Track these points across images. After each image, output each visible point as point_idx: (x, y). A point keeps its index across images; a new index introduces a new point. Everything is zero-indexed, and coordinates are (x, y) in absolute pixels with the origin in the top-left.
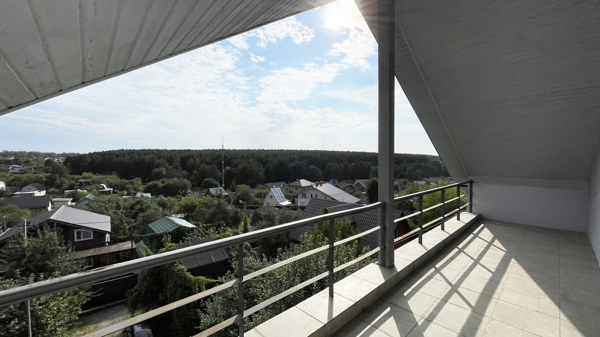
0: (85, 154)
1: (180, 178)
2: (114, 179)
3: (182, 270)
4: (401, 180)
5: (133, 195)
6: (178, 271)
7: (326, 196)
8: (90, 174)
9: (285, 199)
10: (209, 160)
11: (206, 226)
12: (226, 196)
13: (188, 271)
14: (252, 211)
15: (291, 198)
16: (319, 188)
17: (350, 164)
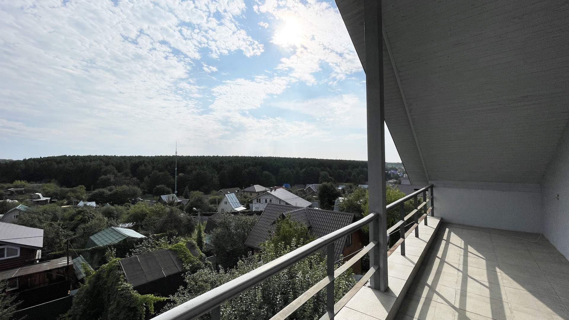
0: (18, 161)
1: (130, 185)
2: (53, 187)
3: (127, 289)
4: (347, 184)
5: (75, 204)
6: (123, 290)
7: (280, 200)
8: (23, 182)
9: (240, 205)
10: (161, 166)
11: (157, 236)
12: (179, 203)
13: (134, 289)
14: (207, 218)
15: (245, 203)
16: (273, 193)
17: (301, 170)
